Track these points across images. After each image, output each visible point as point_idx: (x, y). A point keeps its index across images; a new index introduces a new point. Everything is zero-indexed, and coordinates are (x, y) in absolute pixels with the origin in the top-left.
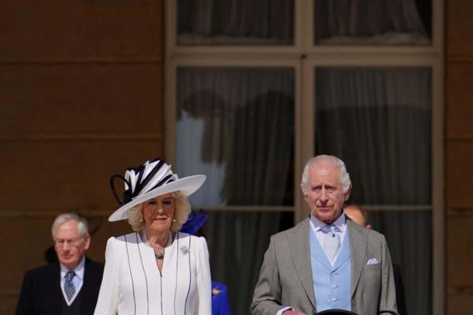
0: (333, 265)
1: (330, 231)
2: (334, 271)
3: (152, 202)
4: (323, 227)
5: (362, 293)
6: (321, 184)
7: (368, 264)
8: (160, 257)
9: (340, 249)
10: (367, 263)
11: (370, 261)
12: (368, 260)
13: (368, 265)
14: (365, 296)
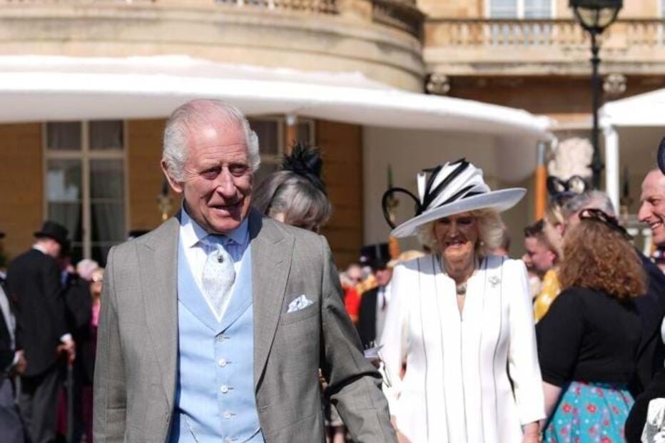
0: (219, 319)
1: (216, 249)
2: (222, 333)
3: (445, 221)
4: (203, 239)
5: (280, 374)
6: (222, 163)
7: (290, 311)
8: (461, 292)
9: (234, 286)
10: (288, 308)
11: (293, 303)
12: (291, 301)
13: (291, 314)
14: (287, 377)
